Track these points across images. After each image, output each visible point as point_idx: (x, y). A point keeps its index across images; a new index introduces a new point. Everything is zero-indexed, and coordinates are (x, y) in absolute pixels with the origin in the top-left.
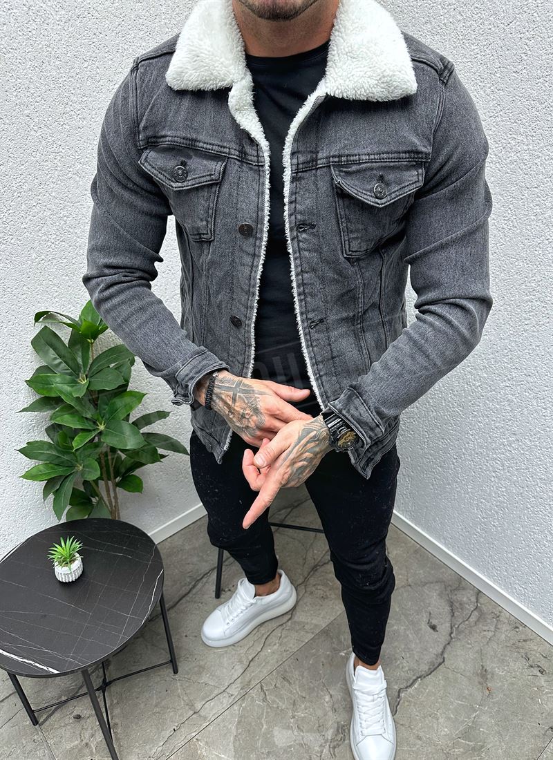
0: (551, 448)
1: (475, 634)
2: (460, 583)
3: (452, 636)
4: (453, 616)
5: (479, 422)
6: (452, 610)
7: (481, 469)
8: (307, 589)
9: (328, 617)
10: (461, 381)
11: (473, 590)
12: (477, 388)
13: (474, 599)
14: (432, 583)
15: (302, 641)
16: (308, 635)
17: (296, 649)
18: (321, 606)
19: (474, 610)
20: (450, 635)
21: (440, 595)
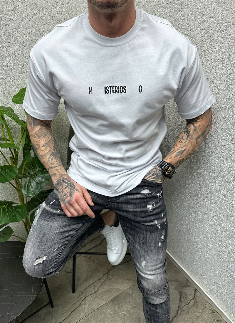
0: (234, 222)
1: (191, 313)
2: (187, 283)
3: (178, 312)
4: (180, 301)
5: (198, 203)
6: (180, 297)
7: (199, 227)
8: (109, 277)
9: (115, 294)
10: (190, 180)
11: (193, 288)
12: (197, 184)
13: (193, 293)
14: (173, 281)
15: (100, 305)
16: (103, 301)
17: (96, 308)
18: (113, 287)
19: (193, 299)
20: (177, 312)
21: (176, 289)
